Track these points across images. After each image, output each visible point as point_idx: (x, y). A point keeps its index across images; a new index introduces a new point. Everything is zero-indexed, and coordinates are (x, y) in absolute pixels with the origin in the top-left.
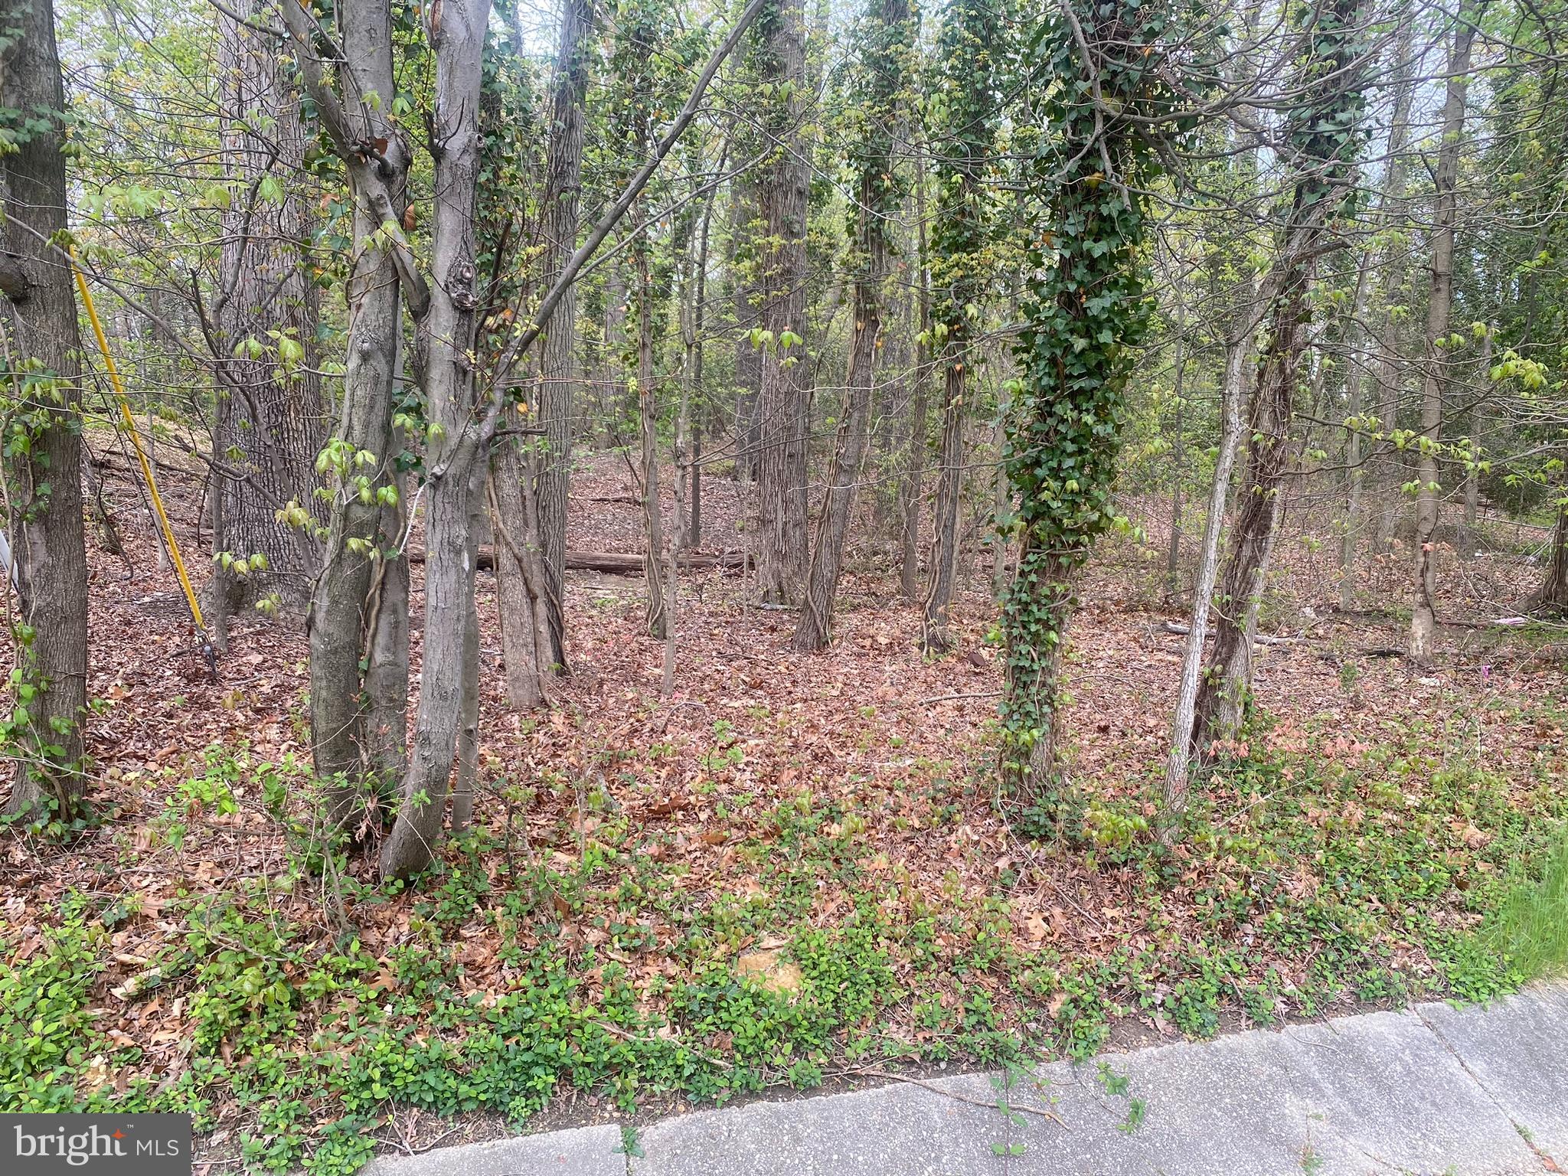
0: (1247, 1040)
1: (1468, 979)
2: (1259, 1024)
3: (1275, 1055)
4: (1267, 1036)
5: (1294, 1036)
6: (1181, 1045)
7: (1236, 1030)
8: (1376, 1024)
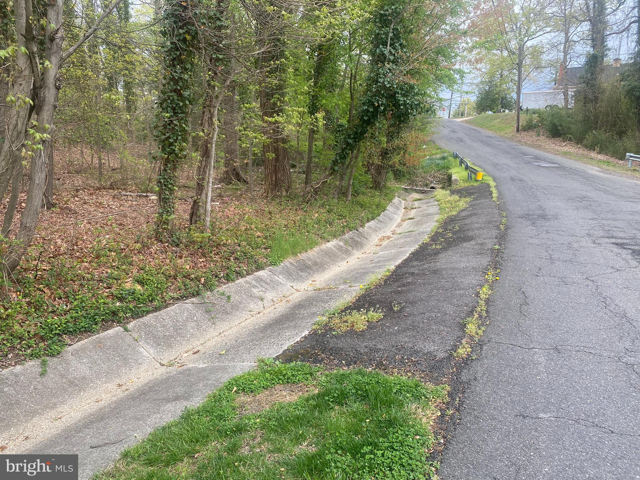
0: (241, 281)
1: (274, 261)
2: (242, 277)
3: (247, 282)
4: (244, 279)
5: (249, 278)
6: (230, 284)
7: (238, 279)
8: (261, 273)
